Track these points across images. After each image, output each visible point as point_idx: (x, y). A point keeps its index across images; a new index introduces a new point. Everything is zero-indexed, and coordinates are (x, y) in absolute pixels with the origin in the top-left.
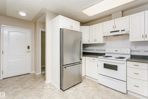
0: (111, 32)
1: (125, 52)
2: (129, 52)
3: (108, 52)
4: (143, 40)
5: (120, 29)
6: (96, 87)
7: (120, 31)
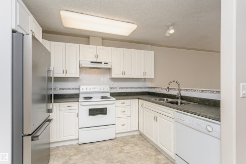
0: (91, 62)
1: (105, 90)
2: (109, 90)
3: (85, 90)
4: (121, 76)
5: (103, 61)
6: (82, 151)
7: (103, 63)
